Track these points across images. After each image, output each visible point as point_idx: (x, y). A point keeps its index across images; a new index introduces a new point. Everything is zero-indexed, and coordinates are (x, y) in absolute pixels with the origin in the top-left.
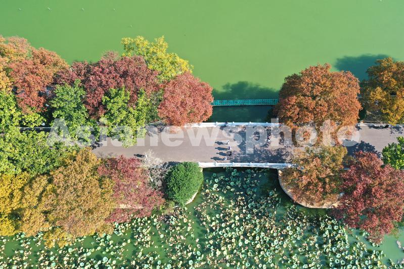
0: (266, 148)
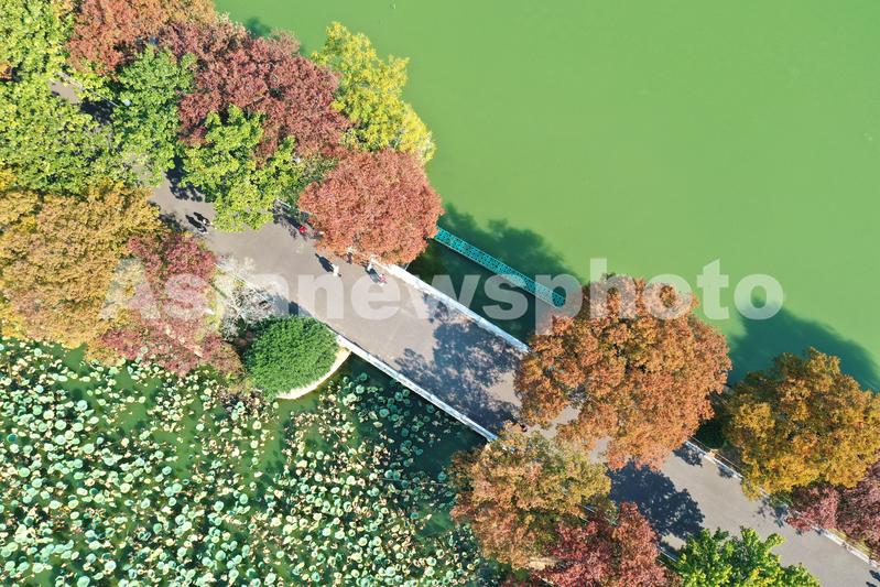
0: (483, 387)
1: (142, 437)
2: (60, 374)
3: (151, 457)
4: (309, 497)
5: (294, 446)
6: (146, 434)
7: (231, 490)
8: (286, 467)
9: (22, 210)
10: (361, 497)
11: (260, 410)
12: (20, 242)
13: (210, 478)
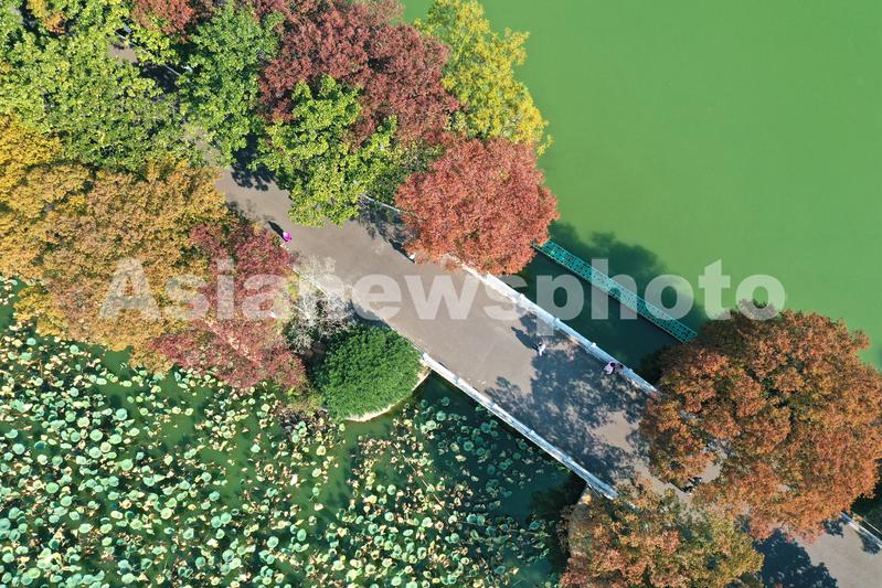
1: (186, 454)
2: (99, 376)
3: (197, 480)
4: (377, 538)
5: (362, 477)
6: (193, 452)
7: (287, 524)
8: (353, 502)
9: (69, 186)
10: (437, 543)
11: (324, 433)
12: (66, 224)
13: (264, 508)
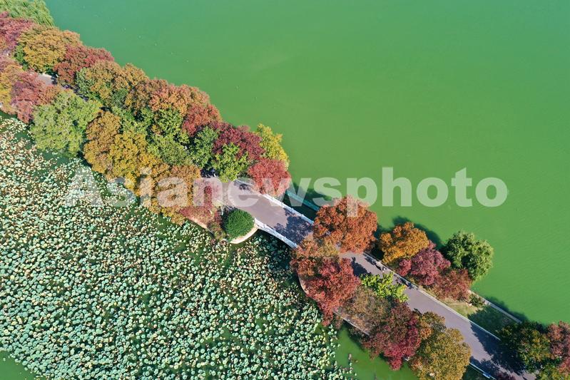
5: (236, 257)
8: (234, 264)
